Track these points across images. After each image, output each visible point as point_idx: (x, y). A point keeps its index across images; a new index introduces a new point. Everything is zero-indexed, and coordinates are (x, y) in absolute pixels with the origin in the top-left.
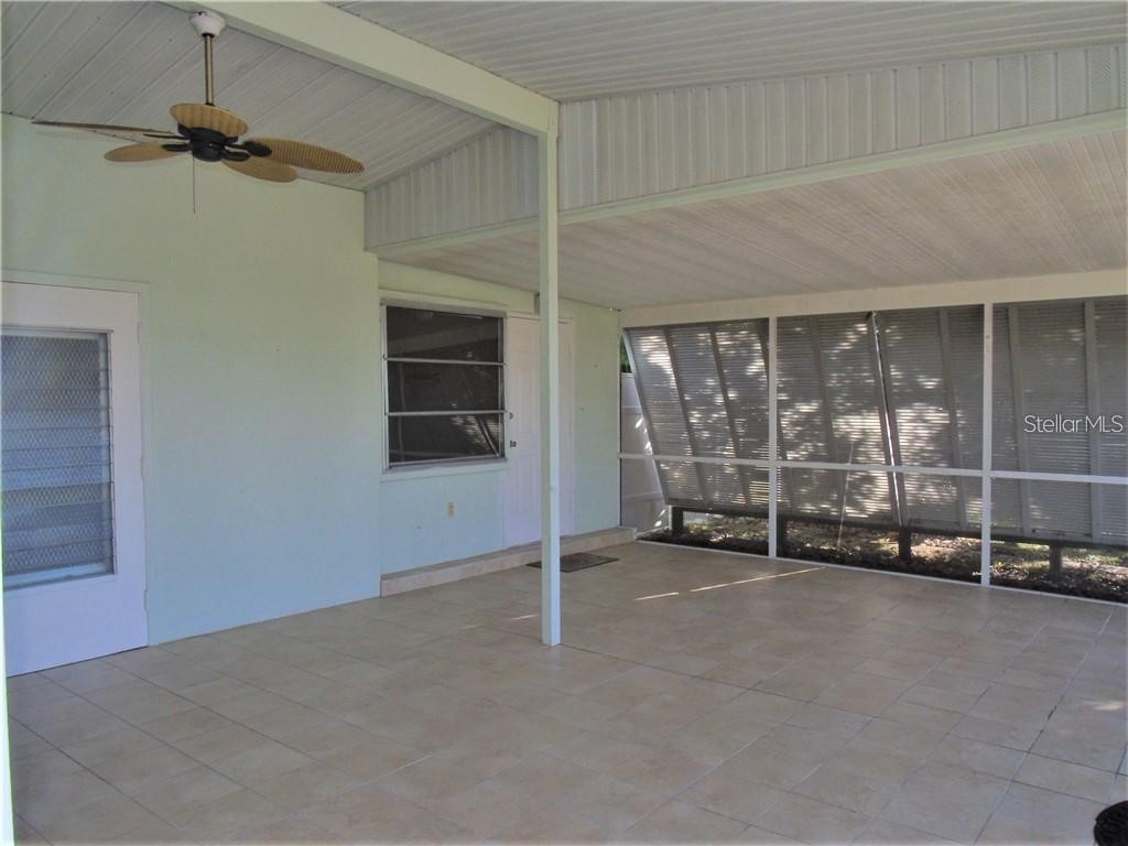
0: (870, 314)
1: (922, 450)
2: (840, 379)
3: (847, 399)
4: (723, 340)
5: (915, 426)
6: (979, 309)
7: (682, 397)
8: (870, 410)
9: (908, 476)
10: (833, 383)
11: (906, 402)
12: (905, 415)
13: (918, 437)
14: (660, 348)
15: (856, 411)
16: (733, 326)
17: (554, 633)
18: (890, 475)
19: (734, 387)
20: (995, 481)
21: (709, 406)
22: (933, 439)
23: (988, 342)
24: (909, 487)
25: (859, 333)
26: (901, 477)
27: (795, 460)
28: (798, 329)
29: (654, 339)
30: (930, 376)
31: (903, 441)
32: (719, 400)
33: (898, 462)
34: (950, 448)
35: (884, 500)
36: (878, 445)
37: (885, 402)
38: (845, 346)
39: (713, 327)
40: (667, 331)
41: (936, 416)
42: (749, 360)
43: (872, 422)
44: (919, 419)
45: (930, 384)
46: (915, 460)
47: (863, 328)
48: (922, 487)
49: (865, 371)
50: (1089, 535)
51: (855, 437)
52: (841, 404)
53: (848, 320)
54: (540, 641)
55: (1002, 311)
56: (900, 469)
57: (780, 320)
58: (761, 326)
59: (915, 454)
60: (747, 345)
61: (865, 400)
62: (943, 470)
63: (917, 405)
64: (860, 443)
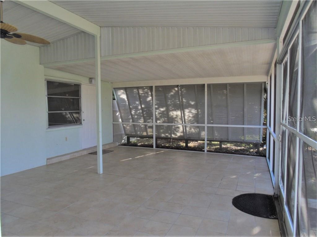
0: (178, 85)
1: (191, 120)
2: (171, 102)
3: (172, 107)
4: (141, 92)
5: (189, 114)
6: (204, 85)
7: (129, 107)
8: (178, 110)
9: (187, 126)
10: (169, 103)
11: (187, 107)
12: (187, 111)
13: (190, 117)
14: (123, 93)
15: (175, 110)
16: (142, 88)
17: (101, 171)
18: (183, 126)
19: (144, 105)
20: (208, 127)
21: (136, 108)
22: (193, 117)
23: (206, 93)
24: (188, 129)
25: (175, 90)
26: (186, 127)
27: (159, 123)
28: (160, 89)
29: (122, 91)
30: (192, 101)
31: (186, 118)
32: (140, 107)
33: (185, 123)
34: (197, 119)
35: (181, 133)
36: (180, 119)
37: (182, 108)
38: (172, 93)
39: (138, 88)
40: (126, 89)
41: (194, 111)
42: (148, 97)
43: (179, 113)
44: (190, 112)
45: (193, 103)
46: (189, 122)
47: (176, 89)
48: (191, 129)
49: (177, 100)
50: (228, 139)
51: (175, 116)
52: (171, 108)
53: (173, 87)
54: (97, 173)
55: (209, 85)
56: (185, 125)
57: (156, 87)
58: (151, 88)
59: (189, 121)
60: (147, 93)
61: (176, 108)
62: (196, 125)
63: (190, 109)
64: (175, 118)
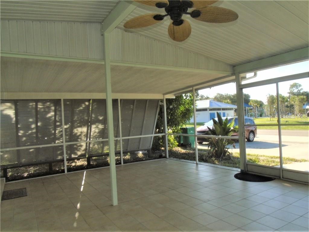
0: (90, 100)
1: (96, 135)
2: (78, 118)
3: (78, 123)
4: (40, 106)
5: (95, 129)
7: (17, 126)
9: (91, 143)
10: (76, 118)
11: (94, 123)
12: (93, 126)
13: (95, 132)
14: (10, 108)
15: (80, 126)
16: (44, 101)
18: (87, 143)
19: (41, 121)
21: (27, 127)
22: (99, 132)
23: (119, 108)
24: (91, 146)
25: (85, 105)
26: (90, 143)
27: (58, 143)
28: (68, 103)
29: (9, 104)
30: (101, 116)
31: (92, 134)
32: (33, 126)
33: (90, 140)
34: (103, 133)
35: (83, 151)
36: (84, 135)
37: (88, 123)
38: (81, 108)
39: (37, 101)
40: (15, 102)
41: (101, 126)
42: (49, 112)
43: (85, 129)
44: (97, 127)
45: (101, 118)
46: (94, 138)
47: (87, 103)
48: (94, 145)
49: (85, 115)
50: (127, 150)
51: (79, 134)
52: (76, 125)
53: (83, 101)
56: (90, 141)
58: (56, 102)
59: (94, 137)
60: (49, 108)
61: (83, 124)
62: (101, 140)
63: (97, 124)
64: (80, 135)
